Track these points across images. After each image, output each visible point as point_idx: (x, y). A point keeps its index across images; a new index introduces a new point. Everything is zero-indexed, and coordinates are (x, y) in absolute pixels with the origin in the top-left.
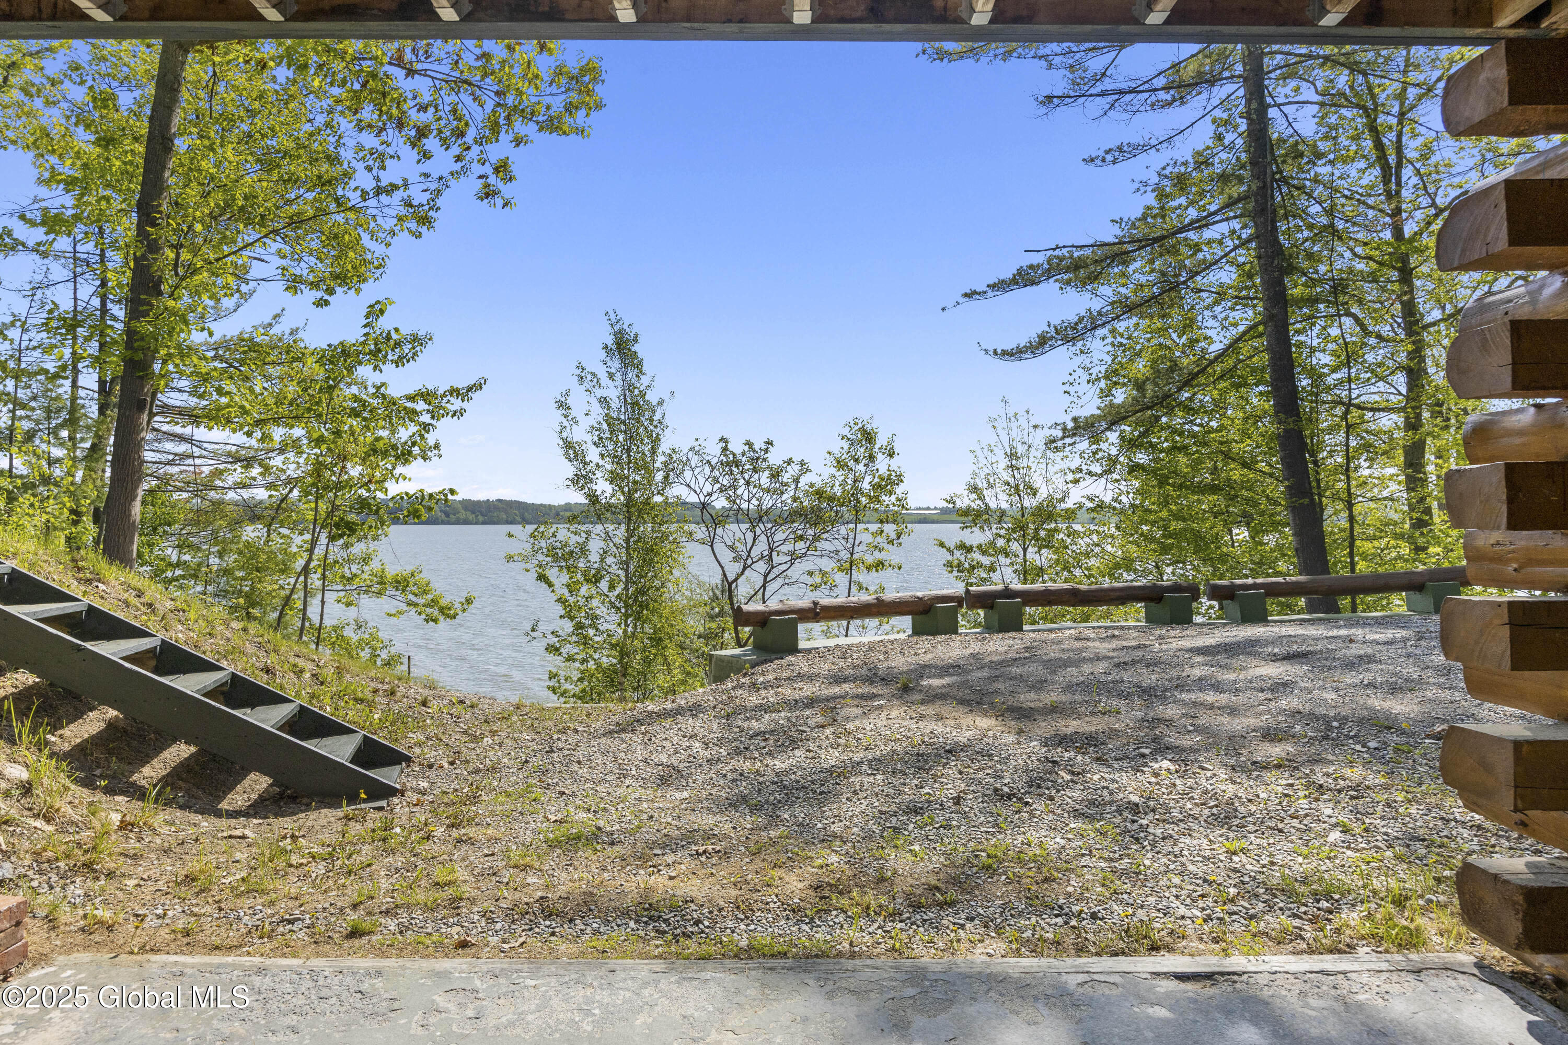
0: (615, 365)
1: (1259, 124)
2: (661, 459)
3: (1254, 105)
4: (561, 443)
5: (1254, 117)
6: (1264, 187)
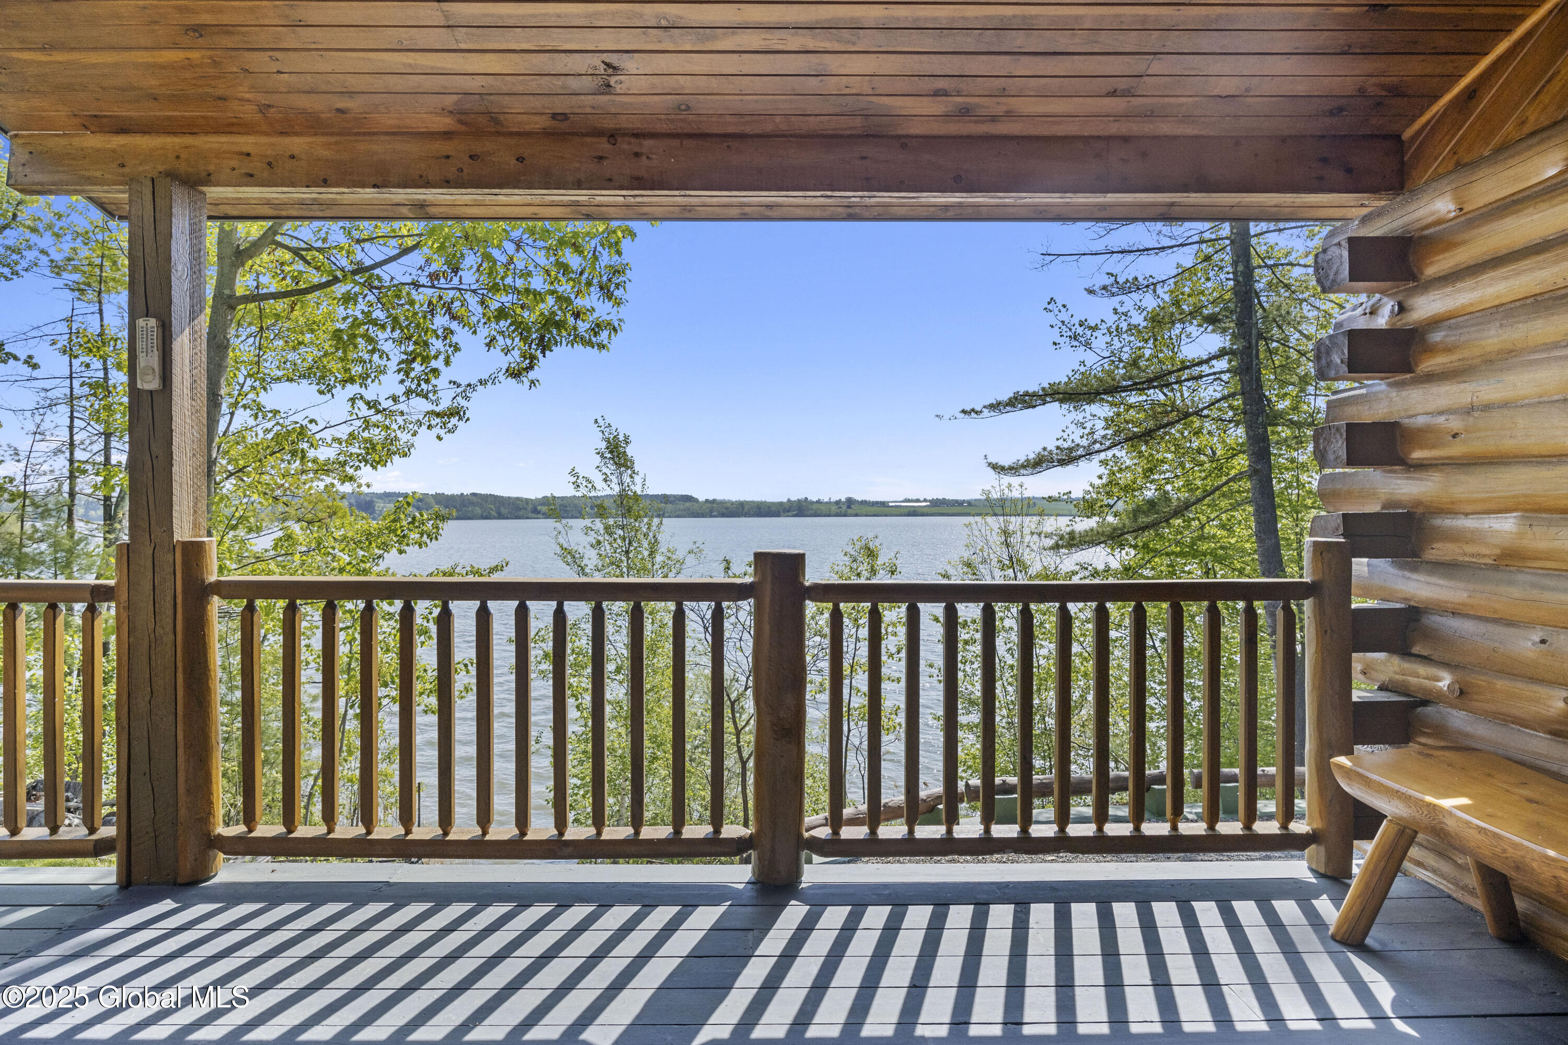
0: (610, 468)
1: (1245, 285)
2: (659, 559)
3: (1240, 268)
4: (558, 550)
5: (1241, 279)
6: (1249, 347)
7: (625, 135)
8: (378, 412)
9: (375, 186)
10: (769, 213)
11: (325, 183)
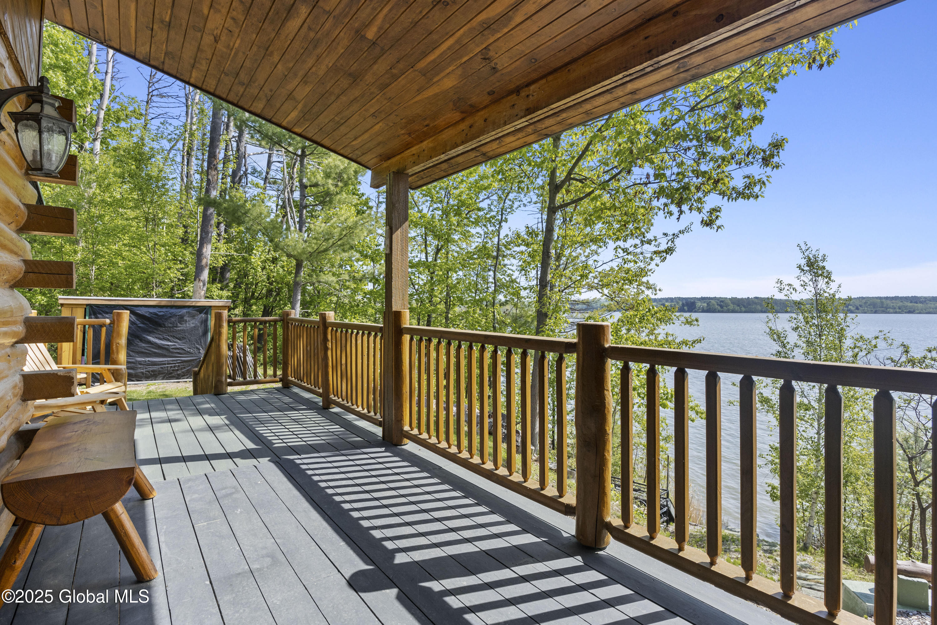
7: (523, 88)
8: (628, 254)
9: (443, 153)
10: (637, 97)
11: (431, 158)
